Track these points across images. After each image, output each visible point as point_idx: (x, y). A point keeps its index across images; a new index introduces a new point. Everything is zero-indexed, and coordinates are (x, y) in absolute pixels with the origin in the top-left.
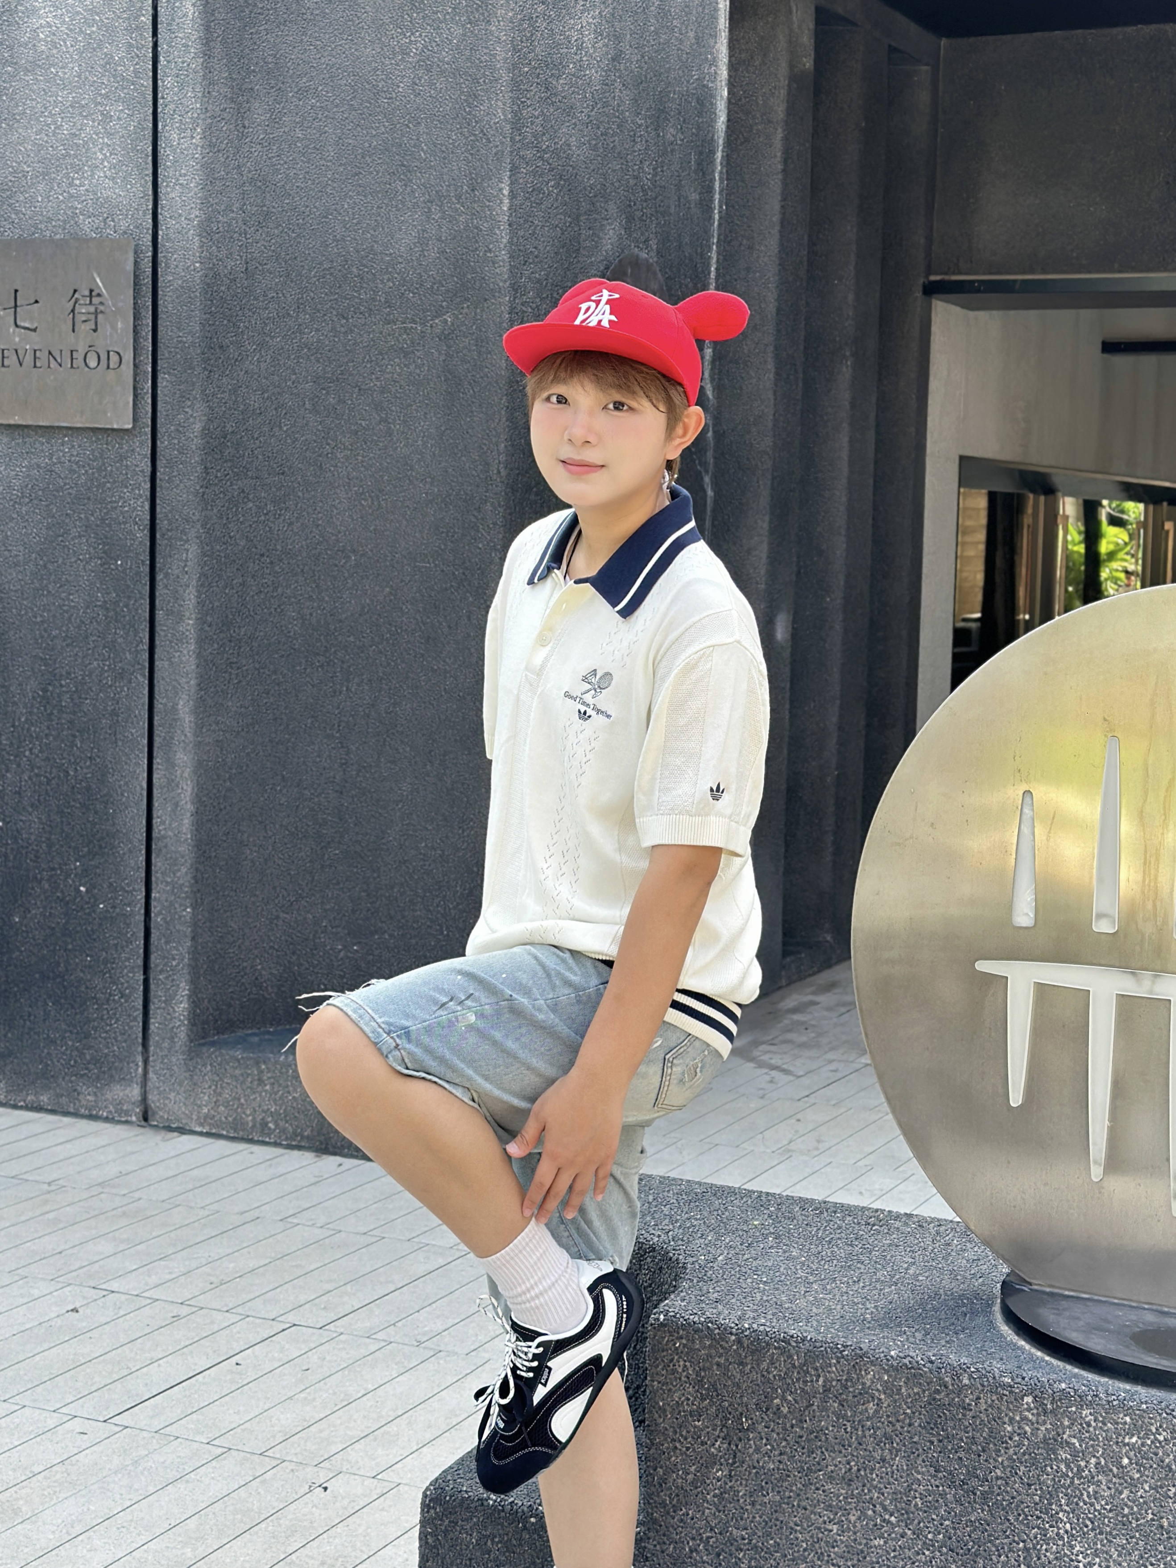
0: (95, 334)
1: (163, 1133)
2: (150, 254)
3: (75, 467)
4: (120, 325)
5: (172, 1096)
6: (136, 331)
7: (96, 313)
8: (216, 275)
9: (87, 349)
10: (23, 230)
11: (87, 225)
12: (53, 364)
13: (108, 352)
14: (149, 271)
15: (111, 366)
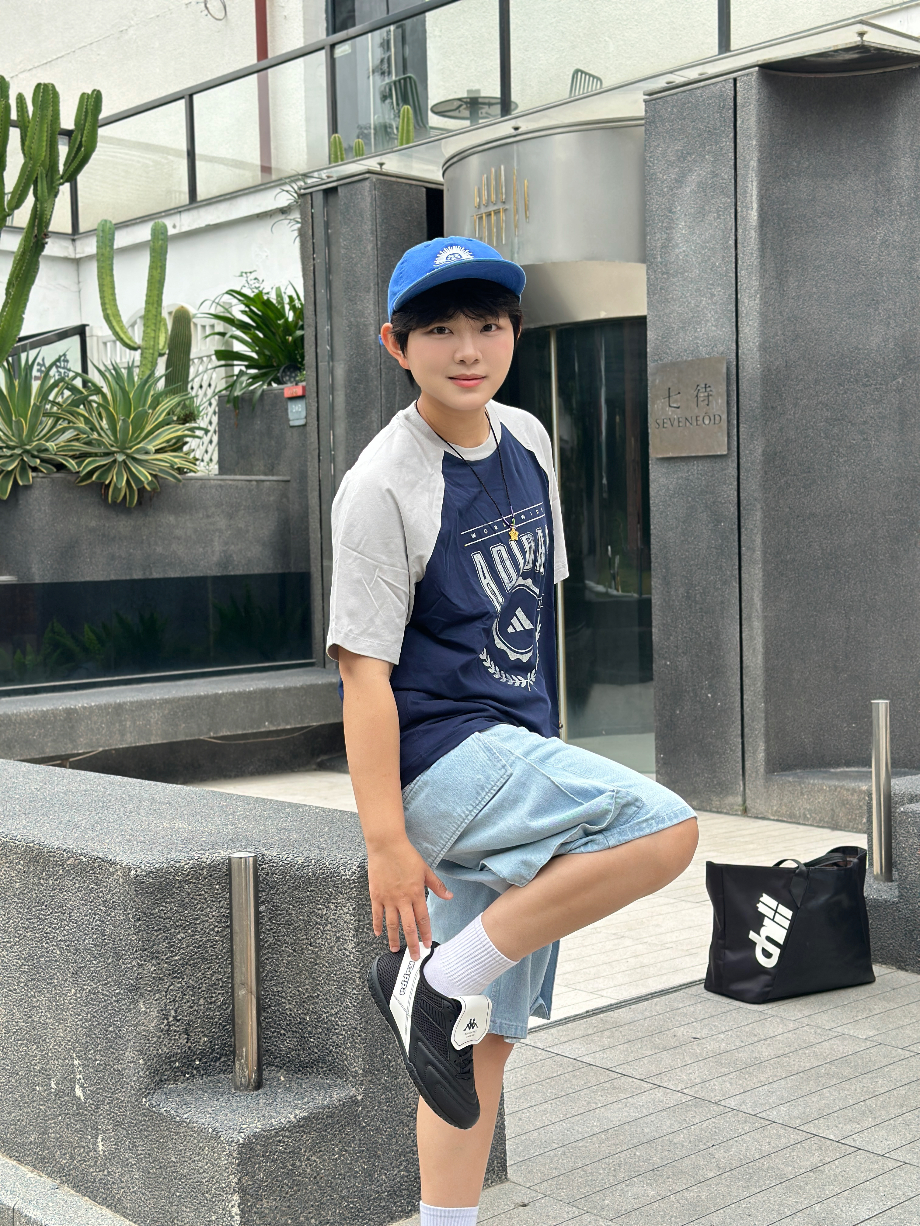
0: (708, 407)
1: (753, 820)
2: (735, 363)
3: (699, 476)
4: (720, 401)
5: (758, 801)
6: (728, 403)
7: (708, 396)
8: (769, 370)
9: (704, 414)
10: (673, 357)
11: (704, 352)
12: (688, 424)
13: (715, 416)
14: (734, 371)
15: (717, 422)
